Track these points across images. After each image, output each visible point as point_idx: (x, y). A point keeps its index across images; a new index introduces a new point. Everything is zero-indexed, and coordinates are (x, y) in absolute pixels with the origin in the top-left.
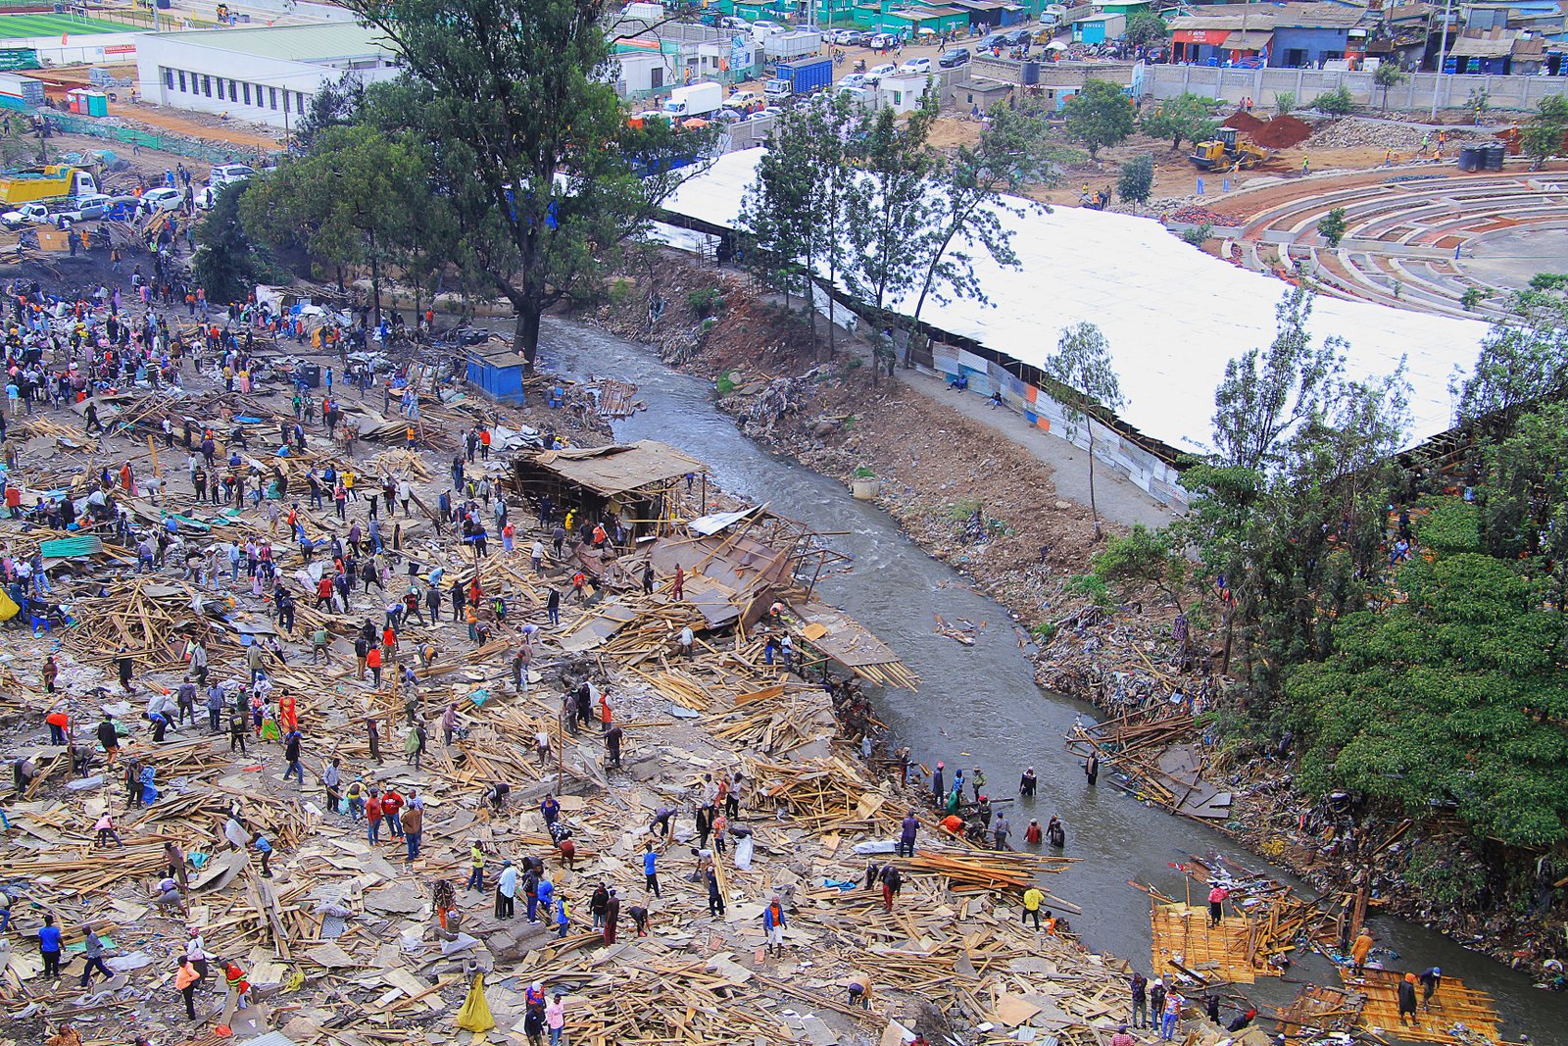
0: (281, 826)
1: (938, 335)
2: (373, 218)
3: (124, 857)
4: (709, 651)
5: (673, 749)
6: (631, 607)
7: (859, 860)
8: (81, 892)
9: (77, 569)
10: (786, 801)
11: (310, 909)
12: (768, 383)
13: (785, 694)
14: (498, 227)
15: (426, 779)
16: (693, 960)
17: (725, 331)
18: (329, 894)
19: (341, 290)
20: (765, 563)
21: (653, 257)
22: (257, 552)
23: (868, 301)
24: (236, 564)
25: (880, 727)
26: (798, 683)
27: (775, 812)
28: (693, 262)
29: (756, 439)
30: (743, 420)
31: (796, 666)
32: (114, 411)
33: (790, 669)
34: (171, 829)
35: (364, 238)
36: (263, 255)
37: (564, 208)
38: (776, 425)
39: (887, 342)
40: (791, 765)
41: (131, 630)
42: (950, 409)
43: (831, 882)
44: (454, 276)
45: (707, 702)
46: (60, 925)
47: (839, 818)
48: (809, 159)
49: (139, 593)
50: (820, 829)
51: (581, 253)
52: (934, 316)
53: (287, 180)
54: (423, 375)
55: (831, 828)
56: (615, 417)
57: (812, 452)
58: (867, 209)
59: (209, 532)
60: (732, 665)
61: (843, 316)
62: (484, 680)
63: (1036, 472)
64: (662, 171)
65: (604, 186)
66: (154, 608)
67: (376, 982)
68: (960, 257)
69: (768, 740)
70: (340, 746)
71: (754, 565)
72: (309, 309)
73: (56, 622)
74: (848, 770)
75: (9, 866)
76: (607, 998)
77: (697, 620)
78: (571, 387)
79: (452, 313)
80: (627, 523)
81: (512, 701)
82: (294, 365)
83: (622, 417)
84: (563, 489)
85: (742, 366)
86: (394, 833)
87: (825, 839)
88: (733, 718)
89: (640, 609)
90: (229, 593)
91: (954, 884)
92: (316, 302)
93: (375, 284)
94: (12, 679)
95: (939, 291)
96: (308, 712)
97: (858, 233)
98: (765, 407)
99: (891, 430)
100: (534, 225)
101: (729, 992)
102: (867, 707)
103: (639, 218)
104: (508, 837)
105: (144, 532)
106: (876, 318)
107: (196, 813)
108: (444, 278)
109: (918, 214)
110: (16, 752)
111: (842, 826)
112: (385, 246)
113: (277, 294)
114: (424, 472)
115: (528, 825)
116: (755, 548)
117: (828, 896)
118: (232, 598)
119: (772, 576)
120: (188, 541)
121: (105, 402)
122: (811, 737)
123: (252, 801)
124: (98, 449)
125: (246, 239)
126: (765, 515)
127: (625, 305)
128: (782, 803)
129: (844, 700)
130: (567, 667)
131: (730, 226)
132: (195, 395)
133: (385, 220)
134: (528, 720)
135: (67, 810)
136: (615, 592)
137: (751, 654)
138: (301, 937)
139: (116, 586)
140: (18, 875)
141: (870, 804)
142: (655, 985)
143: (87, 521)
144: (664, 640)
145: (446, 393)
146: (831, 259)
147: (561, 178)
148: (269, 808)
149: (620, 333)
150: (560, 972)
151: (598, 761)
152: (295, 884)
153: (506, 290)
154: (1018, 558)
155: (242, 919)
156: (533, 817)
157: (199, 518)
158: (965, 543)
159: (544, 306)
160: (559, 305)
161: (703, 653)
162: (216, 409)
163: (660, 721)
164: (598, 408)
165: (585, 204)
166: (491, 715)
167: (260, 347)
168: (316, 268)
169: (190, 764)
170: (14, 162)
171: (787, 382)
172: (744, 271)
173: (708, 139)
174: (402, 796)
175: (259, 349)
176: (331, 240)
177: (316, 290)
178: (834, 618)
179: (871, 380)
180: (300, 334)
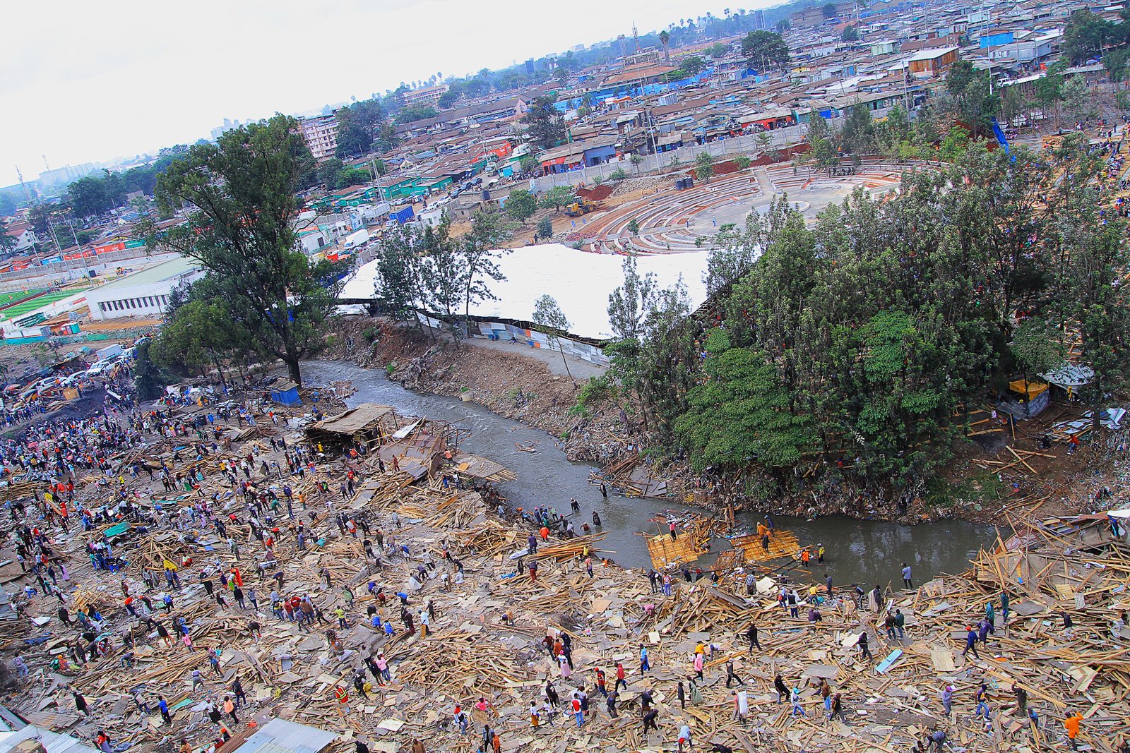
1: (479, 319)
2: (210, 341)
3: (184, 661)
4: (419, 490)
5: (415, 539)
6: (377, 481)
7: (513, 562)
8: (170, 682)
9: (123, 539)
11: (274, 660)
12: (410, 362)
13: (459, 498)
14: (268, 328)
15: (308, 586)
16: (453, 629)
17: (384, 345)
18: (280, 651)
19: (205, 377)
20: (432, 443)
21: (341, 321)
22: (200, 507)
23: (444, 313)
24: (193, 515)
25: (505, 500)
26: (463, 492)
27: (470, 553)
28: (360, 318)
29: (411, 389)
30: (403, 382)
31: (460, 486)
32: (118, 462)
34: (201, 643)
35: (208, 351)
36: (166, 372)
37: (295, 311)
38: (419, 380)
39: (457, 329)
40: (471, 530)
41: (155, 559)
42: (494, 350)
43: (504, 576)
44: (254, 356)
45: (424, 513)
46: (165, 699)
47: (499, 547)
48: (399, 258)
49: (153, 541)
50: (492, 554)
51: (308, 329)
52: (475, 311)
53: (167, 336)
54: (253, 404)
55: (497, 552)
56: (345, 397)
57: (438, 387)
58: (431, 273)
59: (176, 505)
60: (430, 494)
61: (434, 323)
63: (540, 367)
64: (334, 282)
65: (311, 296)
66: (162, 546)
67: (314, 683)
68: (478, 282)
69: (457, 521)
71: (428, 445)
72: (193, 390)
74: (497, 524)
75: (134, 680)
76: (419, 658)
77: (409, 478)
78: (321, 390)
79: (258, 373)
80: (364, 444)
81: (336, 540)
82: (193, 418)
84: (331, 437)
85: (395, 358)
87: (495, 557)
88: (439, 517)
89: (382, 480)
90: (193, 529)
91: (558, 559)
92: (195, 386)
93: (219, 370)
94: (109, 597)
95: (474, 300)
97: (430, 284)
98: (412, 373)
99: (471, 367)
100: (284, 323)
101: (473, 638)
102: (497, 493)
103: (330, 306)
105: (147, 513)
106: (450, 319)
107: (209, 633)
108: (250, 358)
109: (455, 269)
110: (120, 629)
111: (501, 550)
112: (219, 351)
113: (177, 388)
115: (360, 593)
116: (426, 438)
117: (504, 582)
118: (196, 531)
119: (437, 448)
121: (113, 460)
122: (476, 514)
123: (233, 620)
125: (156, 367)
126: (426, 422)
127: (335, 346)
128: (472, 547)
129: (486, 493)
130: (357, 516)
131: (372, 298)
132: (152, 445)
133: (216, 340)
134: (346, 546)
136: (368, 476)
137: (438, 486)
138: (274, 673)
139: (142, 541)
141: (511, 536)
142: (440, 645)
143: (120, 516)
144: (397, 491)
145: (265, 410)
146: (421, 299)
147: (290, 298)
149: (336, 360)
150: (395, 653)
152: (264, 651)
153: (279, 355)
154: (544, 407)
155: (245, 673)
157: (171, 500)
158: (518, 407)
159: (299, 357)
160: (305, 355)
161: (416, 492)
162: (164, 448)
163: (406, 528)
164: (336, 396)
165: (305, 306)
166: (328, 549)
167: (176, 414)
168: (191, 371)
169: (199, 611)
170: (46, 365)
171: (418, 359)
172: (384, 315)
173: (351, 263)
174: (299, 597)
176: (194, 357)
177: (195, 381)
178: (470, 458)
179: (455, 347)
180: (191, 403)
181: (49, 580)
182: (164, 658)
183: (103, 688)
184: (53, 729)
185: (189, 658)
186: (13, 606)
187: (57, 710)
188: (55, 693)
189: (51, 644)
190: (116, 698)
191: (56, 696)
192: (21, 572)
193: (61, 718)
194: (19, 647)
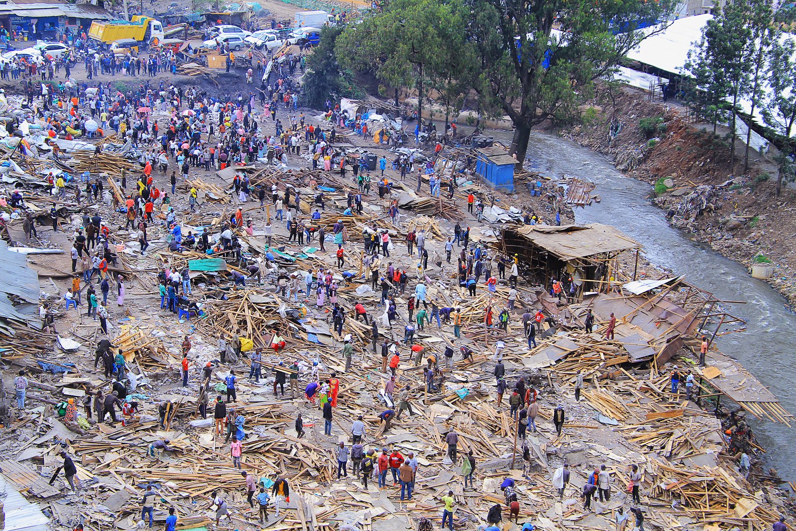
0: (322, 467)
2: (423, 56)
3: (220, 475)
4: (630, 378)
5: (598, 447)
6: (575, 341)
8: (192, 496)
9: (208, 279)
10: (679, 495)
11: (336, 527)
12: (693, 188)
13: (685, 416)
14: (507, 66)
15: (422, 446)
17: (664, 148)
18: (350, 518)
19: (397, 105)
20: (678, 319)
21: (616, 92)
22: (324, 279)
23: (778, 131)
24: (309, 286)
25: (758, 449)
26: (695, 408)
27: (670, 501)
28: (646, 97)
29: (680, 228)
30: (672, 214)
31: (695, 397)
32: (243, 177)
33: (690, 398)
34: (251, 460)
35: (415, 70)
36: (348, 78)
37: (557, 54)
38: (696, 219)
39: (790, 163)
40: (685, 469)
41: (239, 323)
44: (474, 99)
45: (625, 415)
46: (177, 515)
47: (719, 514)
48: (744, 24)
49: (246, 299)
50: (704, 520)
51: (564, 87)
53: (369, 28)
54: (446, 166)
55: (713, 520)
56: (578, 205)
57: (721, 240)
58: (787, 63)
59: (294, 263)
61: (758, 142)
62: (467, 382)
64: (630, 30)
65: (587, 40)
66: (255, 310)
69: (669, 448)
70: (366, 416)
71: (669, 320)
72: (374, 116)
73: (193, 313)
74: (730, 478)
75: (150, 472)
77: (623, 355)
78: (548, 182)
79: (470, 125)
80: (577, 281)
81: (485, 399)
82: (360, 154)
83: (582, 205)
84: (534, 253)
85: (674, 174)
86: (396, 481)
87: (708, 527)
88: (644, 429)
89: (582, 343)
90: (303, 305)
92: (380, 112)
93: (420, 102)
94: (163, 349)
96: (347, 391)
97: (777, 79)
98: (689, 206)
99: (788, 229)
100: (533, 65)
102: (749, 434)
103: (609, 64)
104: (474, 493)
105: (253, 259)
106: (784, 145)
107: (268, 451)
108: (467, 100)
110: (161, 397)
111: (722, 520)
112: (429, 75)
113: (354, 105)
114: (440, 233)
115: (488, 487)
116: (671, 307)
118: (305, 309)
119: (682, 330)
120: (280, 267)
121: (238, 170)
122: (702, 450)
123: (305, 448)
124: (230, 202)
125: (337, 67)
126: (681, 284)
127: (593, 125)
128: (676, 496)
129: (731, 426)
130: (526, 378)
131: (677, 72)
132: (294, 170)
133: (431, 57)
134: (495, 413)
135: (188, 440)
136: (565, 329)
137: (661, 384)
140: (155, 479)
141: (746, 507)
143: (218, 249)
144: (597, 367)
145: (459, 181)
146: (752, 99)
147: (556, 33)
148: (315, 453)
149: (587, 146)
151: (542, 448)
152: (328, 508)
153: (509, 111)
155: (291, 527)
156: (492, 482)
157: (289, 253)
159: (534, 123)
160: (545, 124)
161: (625, 379)
162: (307, 180)
163: (589, 425)
164: (565, 197)
165: (572, 52)
166: (469, 406)
167: (340, 140)
168: (381, 89)
169: (267, 417)
170: (198, 9)
171: (708, 188)
172: (684, 105)
173: (667, 8)
174: (403, 456)
175: (338, 141)
176: (393, 70)
177: (380, 103)
178: (728, 364)
179: (775, 191)
180: (365, 133)
181: (99, 294)
182: (198, 459)
183: (108, 465)
184: (25, 493)
185: (230, 474)
186: (43, 311)
187: (40, 469)
188: (47, 446)
189: (68, 379)
190: (117, 486)
191: (46, 450)
192: (69, 271)
193: (41, 483)
194: (27, 368)
